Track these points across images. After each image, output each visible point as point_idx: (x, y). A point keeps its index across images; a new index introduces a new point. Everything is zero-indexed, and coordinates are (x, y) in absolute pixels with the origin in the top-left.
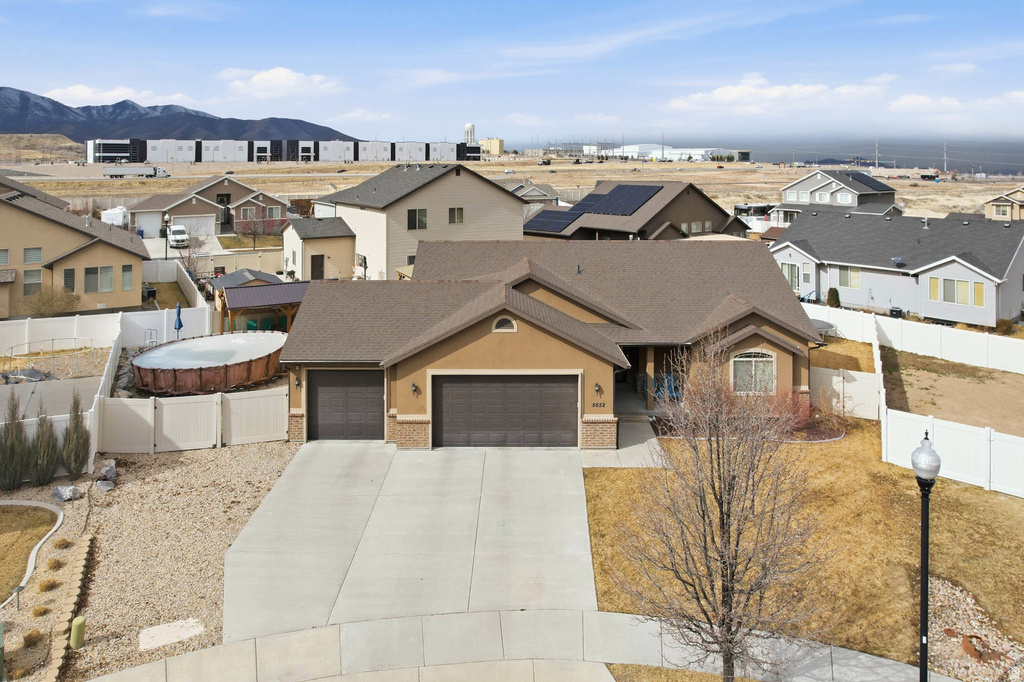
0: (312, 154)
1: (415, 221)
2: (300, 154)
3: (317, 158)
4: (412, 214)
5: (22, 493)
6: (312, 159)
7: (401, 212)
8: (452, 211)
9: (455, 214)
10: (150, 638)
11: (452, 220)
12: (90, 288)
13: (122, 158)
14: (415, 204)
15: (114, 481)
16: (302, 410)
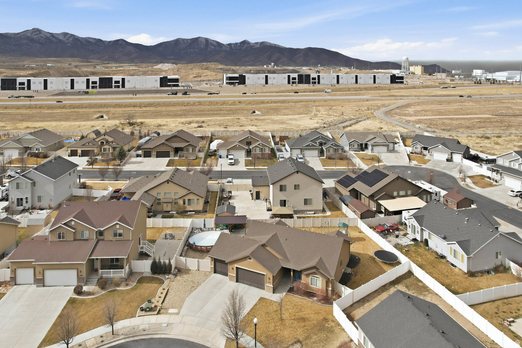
0: (317, 81)
1: (282, 188)
2: (311, 81)
3: (319, 83)
4: (281, 186)
5: (160, 275)
6: (317, 83)
7: (278, 186)
8: (295, 185)
9: (296, 187)
10: (171, 311)
11: (295, 189)
12: (189, 204)
13: (236, 83)
14: (282, 183)
15: (176, 275)
16: (213, 266)
